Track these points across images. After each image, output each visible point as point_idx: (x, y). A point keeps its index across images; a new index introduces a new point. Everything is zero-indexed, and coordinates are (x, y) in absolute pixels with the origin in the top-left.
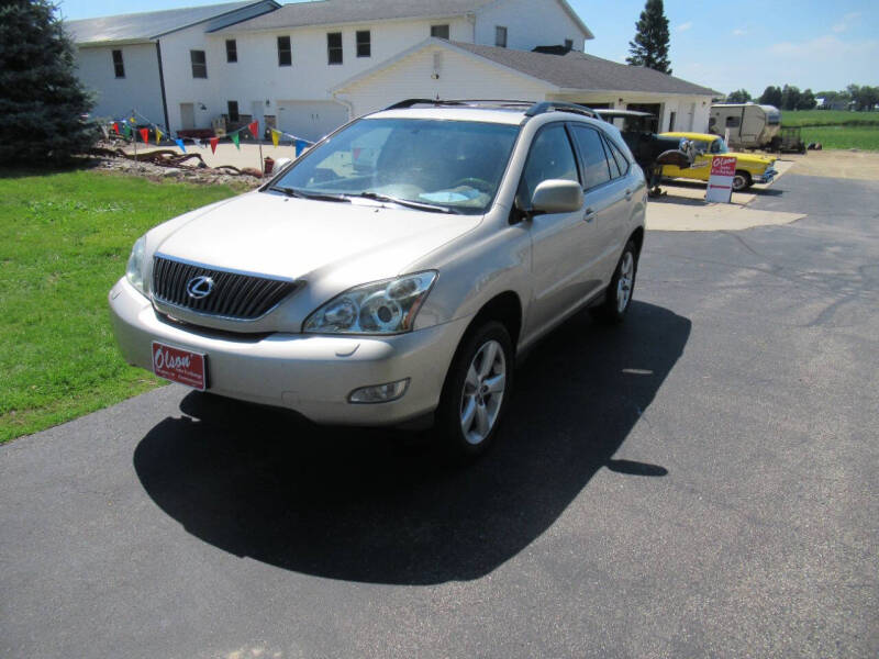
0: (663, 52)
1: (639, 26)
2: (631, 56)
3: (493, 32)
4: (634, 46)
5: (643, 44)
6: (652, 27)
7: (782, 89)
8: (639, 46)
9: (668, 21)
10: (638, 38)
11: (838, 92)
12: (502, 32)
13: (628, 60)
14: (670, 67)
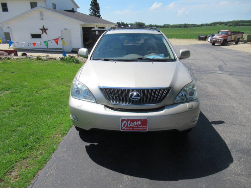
0: (99, 12)
1: (91, 5)
2: (90, 13)
3: (52, 5)
4: (91, 11)
5: (93, 10)
6: (95, 5)
7: (121, 23)
8: (92, 11)
9: (99, 4)
10: (91, 8)
11: (133, 23)
12: (54, 5)
13: (90, 14)
14: (101, 17)
